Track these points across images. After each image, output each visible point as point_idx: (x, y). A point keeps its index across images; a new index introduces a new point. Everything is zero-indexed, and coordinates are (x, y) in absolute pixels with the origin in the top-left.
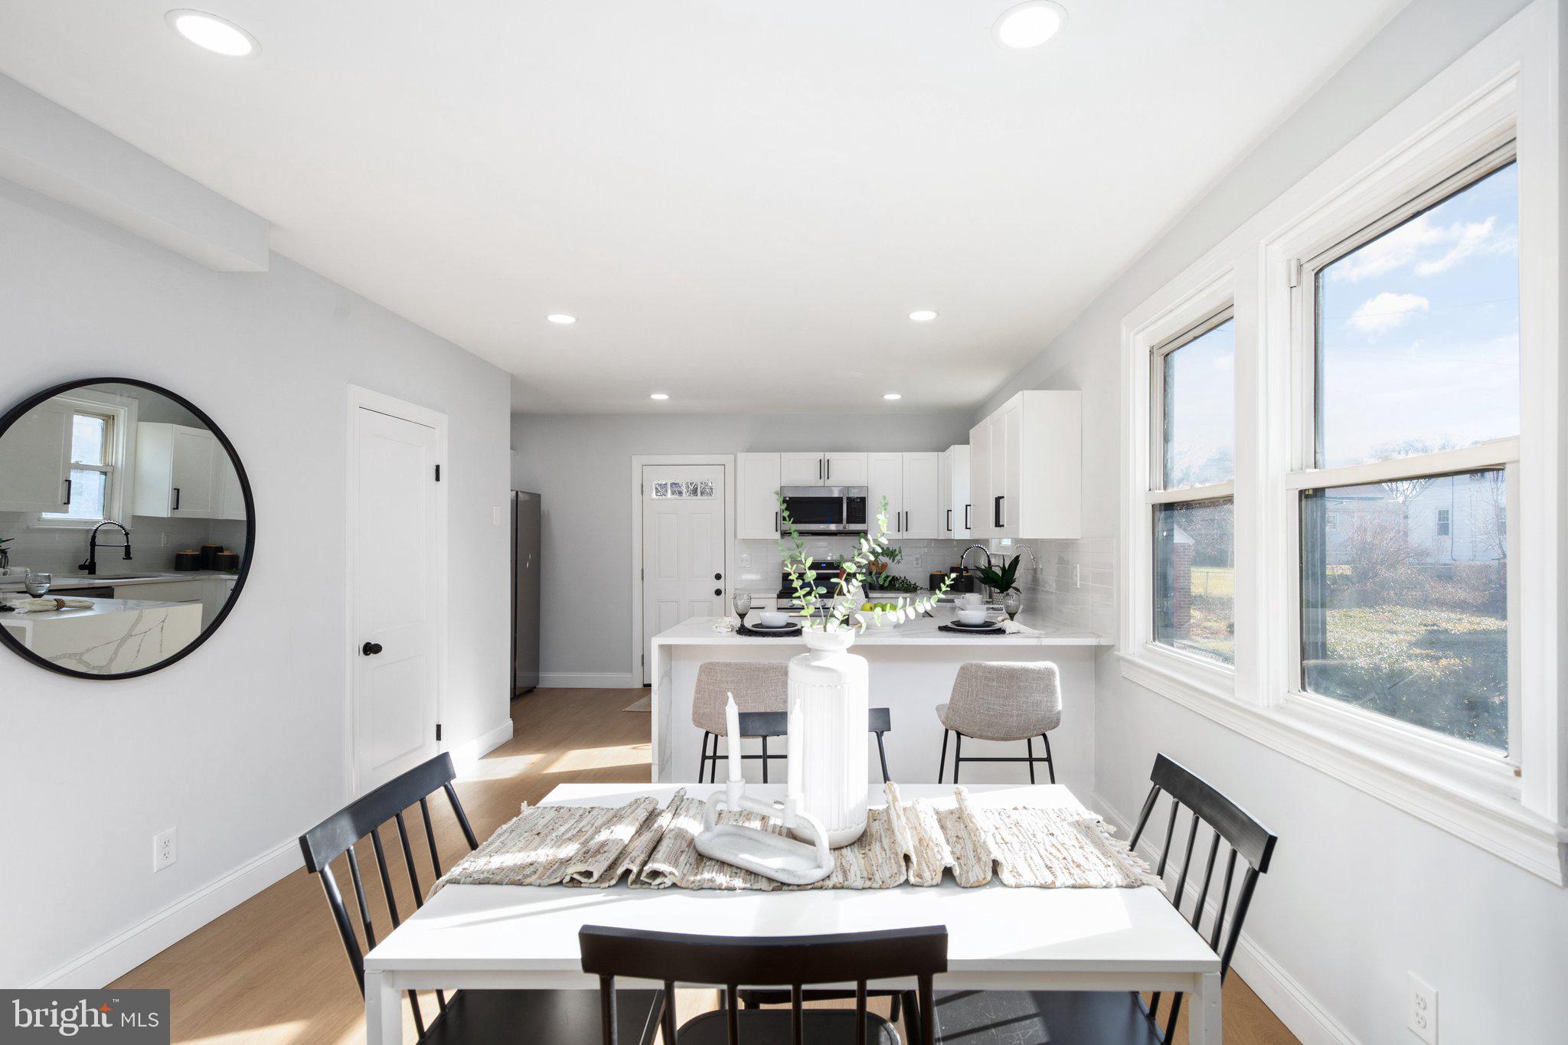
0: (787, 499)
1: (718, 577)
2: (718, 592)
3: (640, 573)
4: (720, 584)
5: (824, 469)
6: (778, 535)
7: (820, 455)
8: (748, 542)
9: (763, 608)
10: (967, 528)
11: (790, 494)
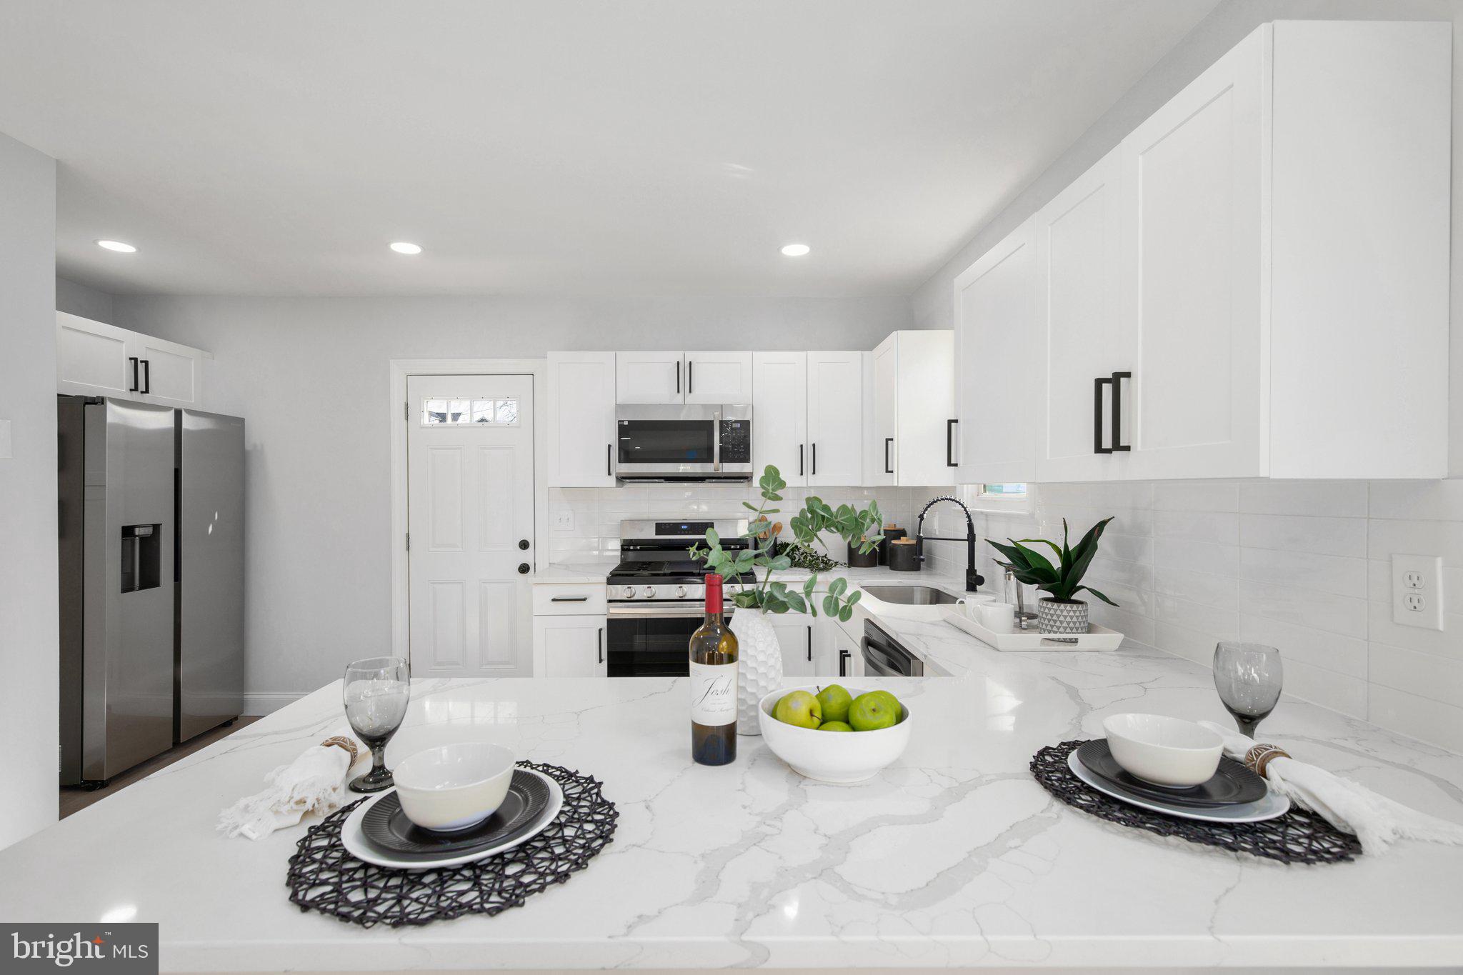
0: (626, 423)
1: (524, 545)
2: (524, 569)
3: (405, 539)
4: (526, 557)
5: (684, 376)
6: (612, 481)
7: (677, 356)
8: (569, 491)
9: (584, 600)
10: (950, 464)
11: (628, 417)
